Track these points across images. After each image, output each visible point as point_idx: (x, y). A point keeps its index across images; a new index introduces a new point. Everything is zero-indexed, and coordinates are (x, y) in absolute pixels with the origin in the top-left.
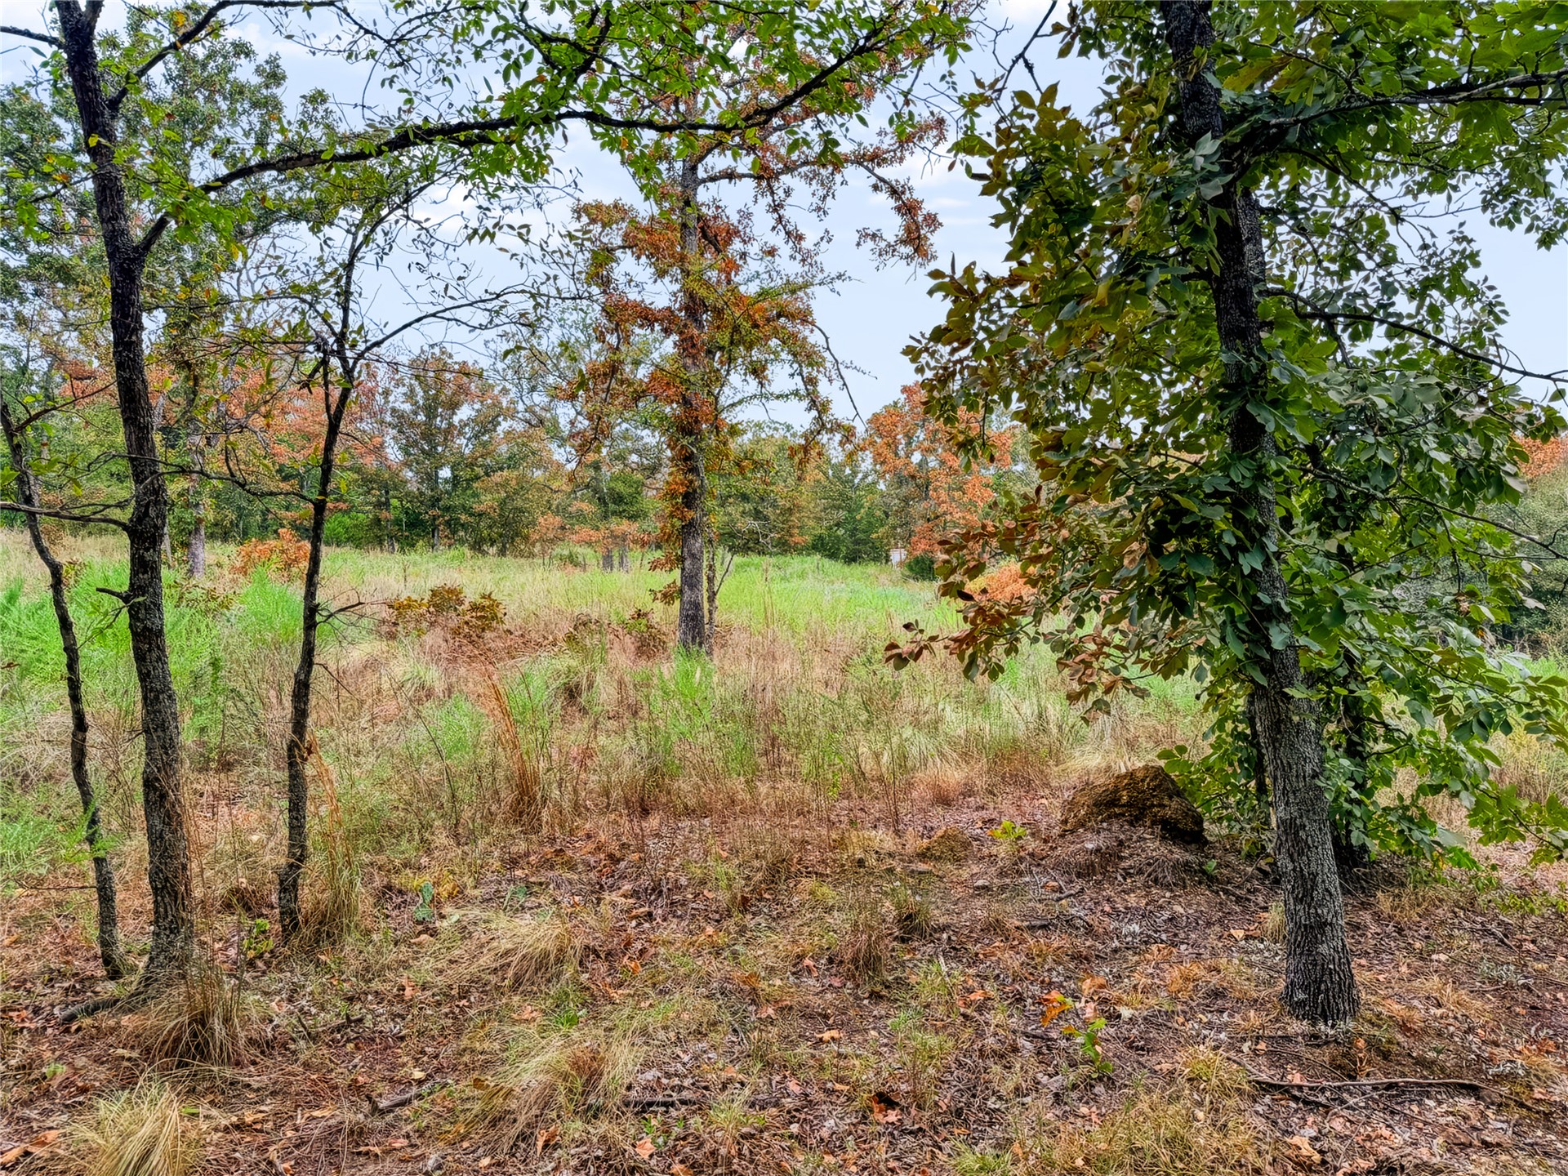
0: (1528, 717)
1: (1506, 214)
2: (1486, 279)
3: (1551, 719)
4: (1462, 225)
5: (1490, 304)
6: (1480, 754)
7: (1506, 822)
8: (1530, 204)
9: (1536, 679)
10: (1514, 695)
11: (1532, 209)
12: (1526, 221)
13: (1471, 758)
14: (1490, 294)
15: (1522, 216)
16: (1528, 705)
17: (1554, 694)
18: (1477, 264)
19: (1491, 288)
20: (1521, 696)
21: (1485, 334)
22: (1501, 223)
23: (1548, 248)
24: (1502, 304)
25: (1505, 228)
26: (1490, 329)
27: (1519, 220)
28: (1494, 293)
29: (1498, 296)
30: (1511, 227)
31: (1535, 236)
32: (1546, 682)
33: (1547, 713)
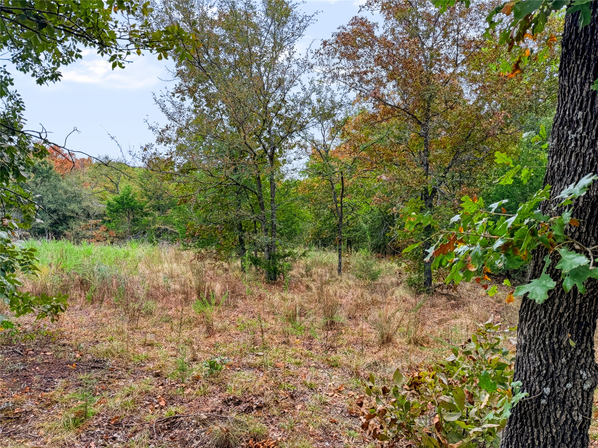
0: (22, 265)
1: (23, 67)
2: (16, 91)
3: (32, 265)
4: (5, 66)
5: (18, 101)
6: (12, 282)
7: (26, 306)
8: (32, 65)
9: (25, 250)
10: (18, 257)
11: (33, 68)
12: (31, 72)
13: (9, 284)
14: (18, 98)
15: (30, 69)
16: (22, 260)
17: (32, 255)
18: (12, 84)
19: (18, 95)
20: (20, 257)
21: (17, 113)
22: (21, 70)
23: (41, 85)
24: (23, 103)
25: (23, 72)
26: (19, 112)
27: (28, 71)
28: (20, 97)
29: (20, 99)
30: (25, 73)
31: (35, 79)
32: (29, 250)
33: (29, 263)
